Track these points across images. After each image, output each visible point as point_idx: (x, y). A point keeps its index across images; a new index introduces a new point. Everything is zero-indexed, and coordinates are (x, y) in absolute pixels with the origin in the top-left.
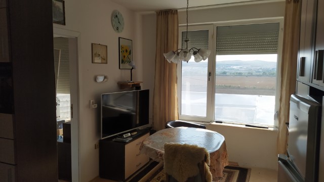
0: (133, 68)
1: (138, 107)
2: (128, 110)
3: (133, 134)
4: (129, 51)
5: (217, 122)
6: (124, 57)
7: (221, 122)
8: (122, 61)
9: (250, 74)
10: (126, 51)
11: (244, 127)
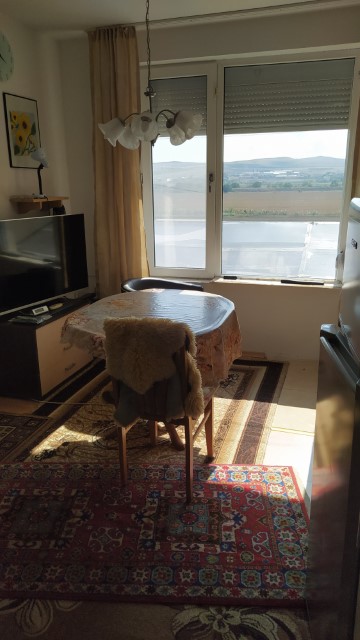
0: (41, 167)
1: (64, 252)
2: (45, 260)
3: (53, 308)
4: (30, 126)
5: (225, 278)
6: (21, 139)
7: (235, 278)
8: (16, 149)
9: (306, 187)
10: (25, 125)
11: (279, 284)
